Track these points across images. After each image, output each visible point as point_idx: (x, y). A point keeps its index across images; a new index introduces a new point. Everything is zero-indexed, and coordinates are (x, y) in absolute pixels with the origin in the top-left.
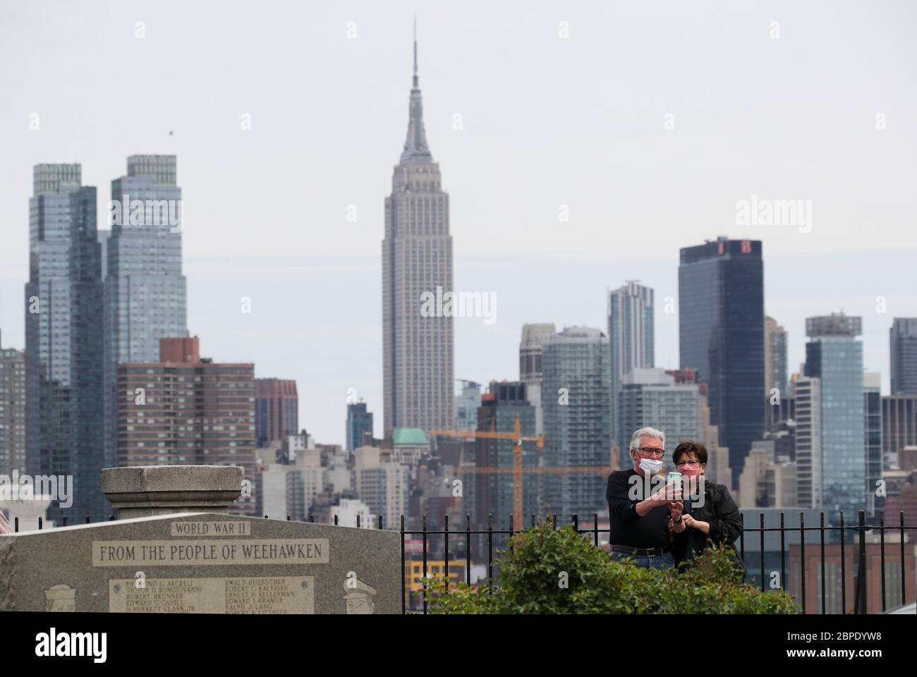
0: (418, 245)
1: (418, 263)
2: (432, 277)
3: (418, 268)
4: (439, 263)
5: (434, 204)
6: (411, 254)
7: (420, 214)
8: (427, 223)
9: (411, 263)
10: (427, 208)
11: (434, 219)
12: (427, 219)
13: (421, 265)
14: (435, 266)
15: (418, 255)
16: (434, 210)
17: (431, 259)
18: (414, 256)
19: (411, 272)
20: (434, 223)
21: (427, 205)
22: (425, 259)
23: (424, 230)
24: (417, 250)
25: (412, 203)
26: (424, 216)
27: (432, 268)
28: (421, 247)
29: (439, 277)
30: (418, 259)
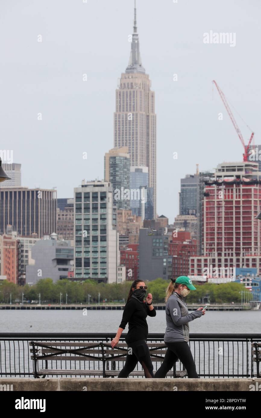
0: (121, 117)
1: (121, 127)
2: (128, 134)
3: (121, 129)
4: (131, 126)
5: (130, 94)
6: (118, 122)
7: (123, 101)
8: (127, 105)
9: (118, 127)
10: (127, 98)
11: (130, 103)
12: (127, 103)
13: (123, 128)
14: (130, 128)
15: (121, 122)
16: (130, 98)
17: (128, 124)
18: (119, 123)
19: (118, 132)
20: (130, 105)
21: (127, 95)
22: (125, 124)
23: (125, 109)
24: (121, 120)
25: (120, 95)
26: (125, 102)
27: (128, 129)
28: (123, 118)
29: (131, 134)
30: (121, 124)
